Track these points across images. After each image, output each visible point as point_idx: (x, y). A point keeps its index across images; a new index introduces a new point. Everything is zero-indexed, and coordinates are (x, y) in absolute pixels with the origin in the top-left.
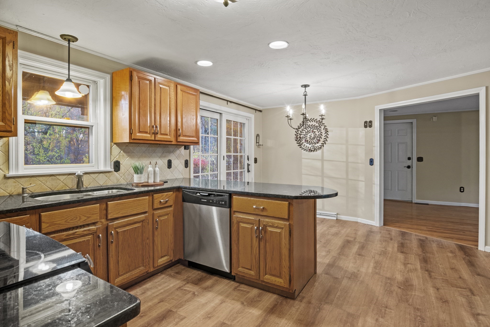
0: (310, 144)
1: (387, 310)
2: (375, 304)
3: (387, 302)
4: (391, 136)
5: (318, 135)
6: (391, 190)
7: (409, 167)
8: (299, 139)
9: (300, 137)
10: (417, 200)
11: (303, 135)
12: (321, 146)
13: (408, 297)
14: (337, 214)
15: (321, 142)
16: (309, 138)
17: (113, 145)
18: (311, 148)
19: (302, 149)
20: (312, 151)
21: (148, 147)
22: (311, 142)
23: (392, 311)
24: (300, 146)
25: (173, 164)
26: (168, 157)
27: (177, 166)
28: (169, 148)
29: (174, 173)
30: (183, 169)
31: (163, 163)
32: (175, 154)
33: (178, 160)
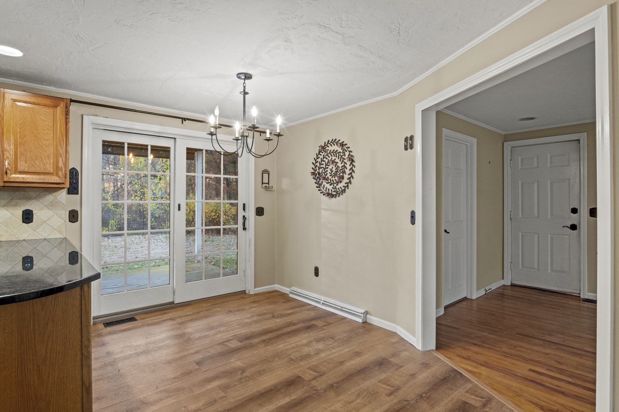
0: (330, 185)
4: (538, 167)
5: (341, 168)
6: (538, 270)
7: (573, 227)
8: (318, 175)
9: (319, 173)
10: (589, 294)
11: (323, 169)
12: (345, 187)
14: (366, 313)
15: (345, 180)
16: (330, 173)
18: (332, 190)
19: (321, 193)
20: (333, 195)
22: (333, 180)
24: (319, 189)
25: (37, 216)
26: (24, 206)
27: (48, 220)
28: (26, 192)
29: (38, 230)
30: (62, 224)
31: (11, 215)
32: (41, 201)
33: (50, 211)
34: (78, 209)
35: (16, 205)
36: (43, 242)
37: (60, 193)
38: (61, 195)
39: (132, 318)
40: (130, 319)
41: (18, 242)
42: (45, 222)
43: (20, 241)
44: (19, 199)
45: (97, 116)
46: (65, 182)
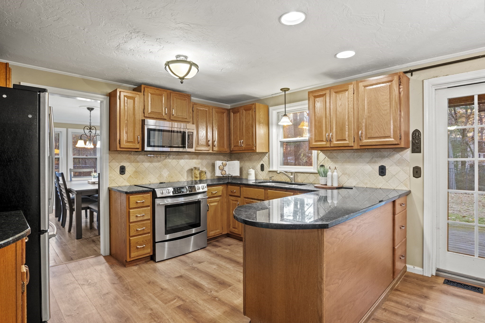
17: (320, 152)
21: (353, 152)
25: (388, 171)
26: (380, 163)
27: (396, 174)
28: (381, 152)
29: (389, 182)
30: (407, 178)
31: (372, 169)
32: (391, 159)
33: (398, 167)
34: (420, 166)
35: (375, 162)
36: (393, 192)
37: (405, 152)
38: (406, 153)
39: (479, 288)
40: (476, 288)
41: (376, 189)
42: (394, 175)
43: (378, 188)
44: (377, 158)
45: (437, 77)
46: (400, 143)
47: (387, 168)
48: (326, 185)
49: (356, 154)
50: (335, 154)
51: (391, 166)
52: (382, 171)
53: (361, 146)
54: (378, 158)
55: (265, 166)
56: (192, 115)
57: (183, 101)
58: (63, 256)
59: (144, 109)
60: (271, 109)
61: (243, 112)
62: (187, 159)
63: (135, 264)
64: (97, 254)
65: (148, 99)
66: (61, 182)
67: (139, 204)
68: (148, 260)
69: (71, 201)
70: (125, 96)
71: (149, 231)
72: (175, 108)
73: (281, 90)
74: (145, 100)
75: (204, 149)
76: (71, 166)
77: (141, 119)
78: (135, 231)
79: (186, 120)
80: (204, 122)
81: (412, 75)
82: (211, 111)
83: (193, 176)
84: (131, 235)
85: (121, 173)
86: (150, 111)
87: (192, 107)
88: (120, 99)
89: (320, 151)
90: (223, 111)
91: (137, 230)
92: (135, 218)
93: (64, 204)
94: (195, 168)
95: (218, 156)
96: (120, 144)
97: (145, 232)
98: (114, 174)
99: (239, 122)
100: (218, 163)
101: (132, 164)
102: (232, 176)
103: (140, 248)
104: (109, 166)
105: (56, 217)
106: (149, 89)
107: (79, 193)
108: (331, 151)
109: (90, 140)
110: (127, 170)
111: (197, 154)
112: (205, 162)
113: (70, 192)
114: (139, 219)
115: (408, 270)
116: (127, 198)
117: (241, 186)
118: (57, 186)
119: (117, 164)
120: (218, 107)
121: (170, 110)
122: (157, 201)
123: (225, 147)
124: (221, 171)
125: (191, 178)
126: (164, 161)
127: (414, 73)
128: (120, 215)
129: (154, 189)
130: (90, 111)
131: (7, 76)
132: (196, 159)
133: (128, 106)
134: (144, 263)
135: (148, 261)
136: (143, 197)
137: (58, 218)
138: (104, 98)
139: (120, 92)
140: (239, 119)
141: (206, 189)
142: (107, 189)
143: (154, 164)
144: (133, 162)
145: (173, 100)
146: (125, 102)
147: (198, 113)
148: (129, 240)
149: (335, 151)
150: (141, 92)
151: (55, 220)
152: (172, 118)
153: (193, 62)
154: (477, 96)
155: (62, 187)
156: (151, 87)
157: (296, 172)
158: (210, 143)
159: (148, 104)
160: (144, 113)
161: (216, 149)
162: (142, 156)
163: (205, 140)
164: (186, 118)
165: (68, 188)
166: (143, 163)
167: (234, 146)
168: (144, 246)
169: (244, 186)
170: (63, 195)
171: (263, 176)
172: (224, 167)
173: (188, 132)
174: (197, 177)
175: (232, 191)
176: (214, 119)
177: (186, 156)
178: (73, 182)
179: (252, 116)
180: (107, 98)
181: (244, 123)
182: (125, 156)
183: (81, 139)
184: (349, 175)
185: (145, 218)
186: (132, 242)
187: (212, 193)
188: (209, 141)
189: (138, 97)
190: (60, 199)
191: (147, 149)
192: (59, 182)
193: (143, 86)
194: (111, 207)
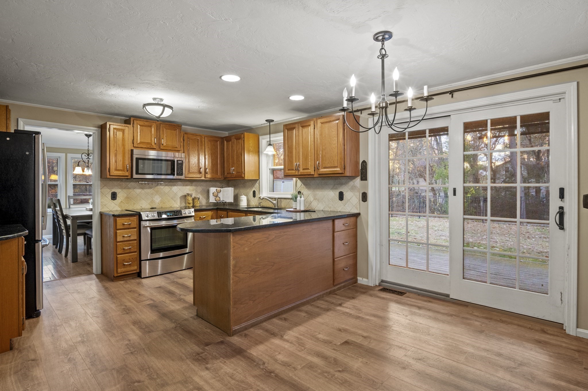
1: (129, 352)
2: (144, 349)
3: (136, 358)
13: (121, 377)
23: (124, 353)
25: (345, 196)
26: (340, 189)
28: (340, 180)
29: (345, 205)
30: (357, 202)
31: (334, 195)
32: (347, 185)
33: (351, 193)
34: (366, 191)
35: (336, 189)
37: (356, 180)
38: (358, 181)
39: (403, 293)
42: (349, 200)
43: (338, 212)
46: (344, 172)
47: (344, 193)
48: (296, 209)
49: (323, 181)
50: (308, 181)
51: (347, 192)
52: (341, 196)
53: (319, 174)
54: (338, 185)
55: (257, 193)
56: (183, 144)
57: (173, 131)
58: (58, 275)
59: (133, 140)
60: (261, 137)
61: (234, 140)
62: (180, 185)
63: (123, 279)
64: (90, 273)
65: (137, 131)
66: (58, 208)
67: (125, 226)
68: (136, 276)
69: (67, 228)
70: (114, 129)
71: (136, 250)
72: (165, 137)
73: (266, 121)
74: (135, 132)
75: (196, 176)
76: (71, 193)
77: (130, 149)
78: (121, 250)
79: (176, 149)
80: (196, 150)
81: (361, 113)
82: (203, 139)
83: (187, 202)
84: (118, 253)
85: (112, 199)
86: (139, 142)
87: (183, 136)
88: (109, 132)
89: (297, 179)
90: (217, 139)
91: (124, 249)
92: (122, 238)
93: (61, 231)
94: (188, 194)
95: (214, 183)
96: (109, 172)
97: (132, 251)
98: (106, 200)
99: (231, 150)
100: (213, 190)
101: (124, 190)
102: (226, 202)
103: (127, 264)
104: (101, 192)
105: (54, 244)
106: (138, 122)
107: (75, 218)
108: (306, 178)
109: (88, 167)
110: (119, 196)
111: (191, 181)
112: (200, 189)
113: (66, 218)
114: (126, 239)
115: (359, 282)
116: (114, 220)
117: (228, 211)
118: (54, 213)
119: (109, 190)
120: (212, 136)
121: (159, 139)
122: (143, 223)
123: (219, 174)
124: (215, 197)
125: (185, 204)
126: (156, 187)
127: (363, 112)
128: (109, 236)
129: (140, 213)
130: (88, 138)
131: (8, 116)
132: (189, 186)
133: (117, 137)
134: (130, 279)
135: (135, 278)
136: (129, 219)
137: (55, 246)
138: (96, 130)
139: (110, 125)
140: (231, 148)
141: (193, 214)
142: (99, 213)
143: (145, 190)
144: (125, 188)
145: (163, 131)
146: (115, 134)
147: (189, 142)
148: (116, 257)
149: (309, 178)
150: (130, 124)
151: (53, 247)
152: (161, 148)
153: (166, 104)
154: (428, 130)
155: (59, 213)
156: (140, 119)
157: (279, 198)
158: (202, 170)
159: (137, 135)
160: (133, 143)
161: (209, 176)
162: (134, 183)
163: (197, 168)
164: (177, 147)
165: (64, 214)
166: (134, 190)
167: (228, 173)
168: (131, 263)
169: (230, 211)
170: (60, 221)
171: (254, 202)
172: (219, 194)
173: (177, 161)
174: (189, 204)
175: (220, 216)
176: (207, 147)
177: (180, 183)
178: (71, 209)
179: (242, 145)
180: (99, 130)
181: (235, 151)
182: (116, 183)
183: (78, 166)
184: (318, 200)
185: (132, 238)
186: (118, 259)
187: (200, 217)
188: (200, 168)
189: (128, 129)
190: (58, 225)
191: (135, 176)
192: (56, 208)
193: (132, 119)
194: (102, 229)
